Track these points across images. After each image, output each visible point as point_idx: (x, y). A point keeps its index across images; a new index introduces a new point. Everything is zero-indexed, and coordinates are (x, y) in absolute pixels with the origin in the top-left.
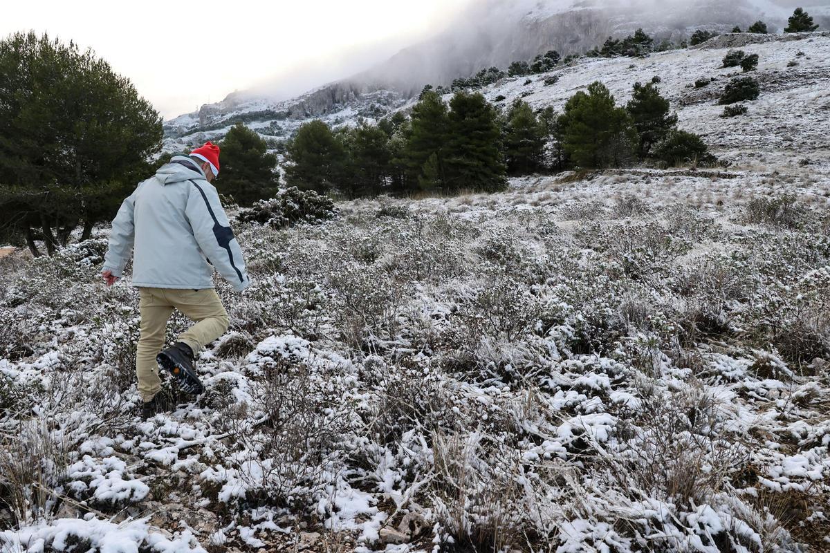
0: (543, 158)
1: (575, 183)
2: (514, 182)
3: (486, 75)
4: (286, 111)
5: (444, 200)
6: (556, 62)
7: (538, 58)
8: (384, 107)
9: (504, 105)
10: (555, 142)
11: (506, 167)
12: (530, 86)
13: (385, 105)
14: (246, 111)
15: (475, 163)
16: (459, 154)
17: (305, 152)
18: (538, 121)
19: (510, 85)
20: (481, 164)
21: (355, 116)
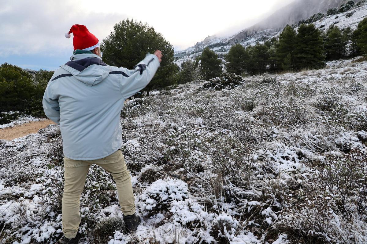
0: (345, 52)
1: (363, 62)
2: (329, 63)
3: (315, 17)
4: (227, 42)
5: (294, 74)
6: (352, 6)
7: (342, 5)
9: (324, 29)
10: (351, 43)
11: (325, 57)
12: (338, 19)
13: (268, 35)
14: (212, 44)
15: (310, 56)
16: (301, 53)
17: (233, 57)
18: (342, 34)
19: (327, 20)
20: (312, 56)
21: (255, 41)
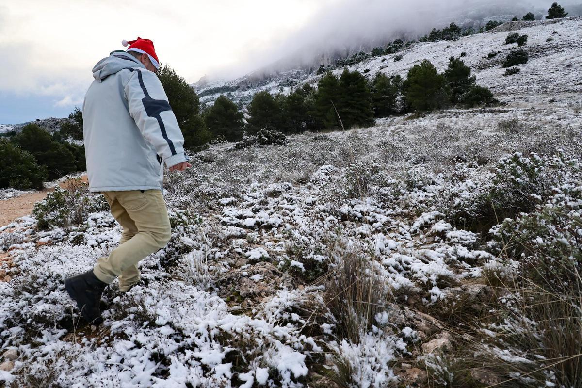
0: (395, 106)
1: (415, 120)
2: (379, 121)
3: (358, 57)
4: (236, 86)
6: (401, 46)
7: (389, 44)
8: (295, 80)
9: (370, 75)
10: (402, 96)
11: (374, 112)
12: (385, 62)
13: (295, 78)
14: (212, 87)
15: (356, 111)
18: (391, 84)
19: (373, 62)
20: (359, 111)
21: (278, 86)
